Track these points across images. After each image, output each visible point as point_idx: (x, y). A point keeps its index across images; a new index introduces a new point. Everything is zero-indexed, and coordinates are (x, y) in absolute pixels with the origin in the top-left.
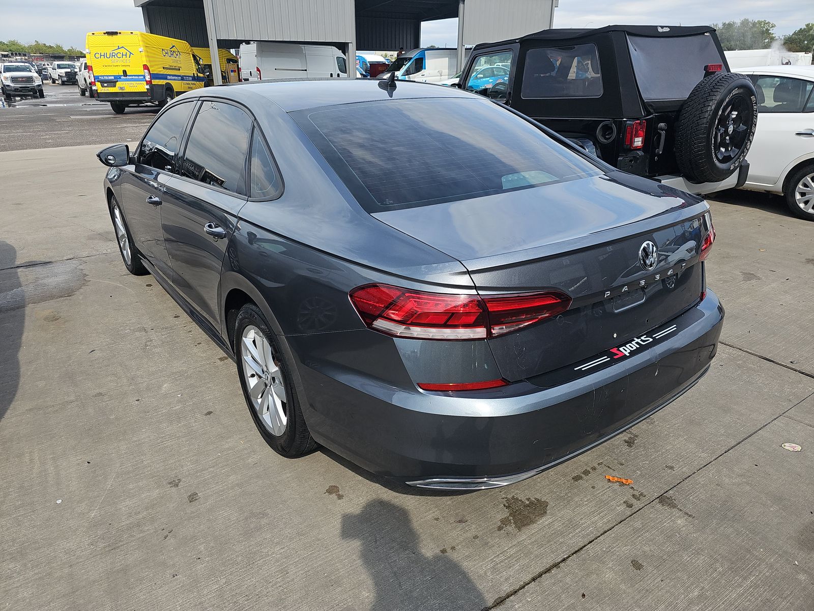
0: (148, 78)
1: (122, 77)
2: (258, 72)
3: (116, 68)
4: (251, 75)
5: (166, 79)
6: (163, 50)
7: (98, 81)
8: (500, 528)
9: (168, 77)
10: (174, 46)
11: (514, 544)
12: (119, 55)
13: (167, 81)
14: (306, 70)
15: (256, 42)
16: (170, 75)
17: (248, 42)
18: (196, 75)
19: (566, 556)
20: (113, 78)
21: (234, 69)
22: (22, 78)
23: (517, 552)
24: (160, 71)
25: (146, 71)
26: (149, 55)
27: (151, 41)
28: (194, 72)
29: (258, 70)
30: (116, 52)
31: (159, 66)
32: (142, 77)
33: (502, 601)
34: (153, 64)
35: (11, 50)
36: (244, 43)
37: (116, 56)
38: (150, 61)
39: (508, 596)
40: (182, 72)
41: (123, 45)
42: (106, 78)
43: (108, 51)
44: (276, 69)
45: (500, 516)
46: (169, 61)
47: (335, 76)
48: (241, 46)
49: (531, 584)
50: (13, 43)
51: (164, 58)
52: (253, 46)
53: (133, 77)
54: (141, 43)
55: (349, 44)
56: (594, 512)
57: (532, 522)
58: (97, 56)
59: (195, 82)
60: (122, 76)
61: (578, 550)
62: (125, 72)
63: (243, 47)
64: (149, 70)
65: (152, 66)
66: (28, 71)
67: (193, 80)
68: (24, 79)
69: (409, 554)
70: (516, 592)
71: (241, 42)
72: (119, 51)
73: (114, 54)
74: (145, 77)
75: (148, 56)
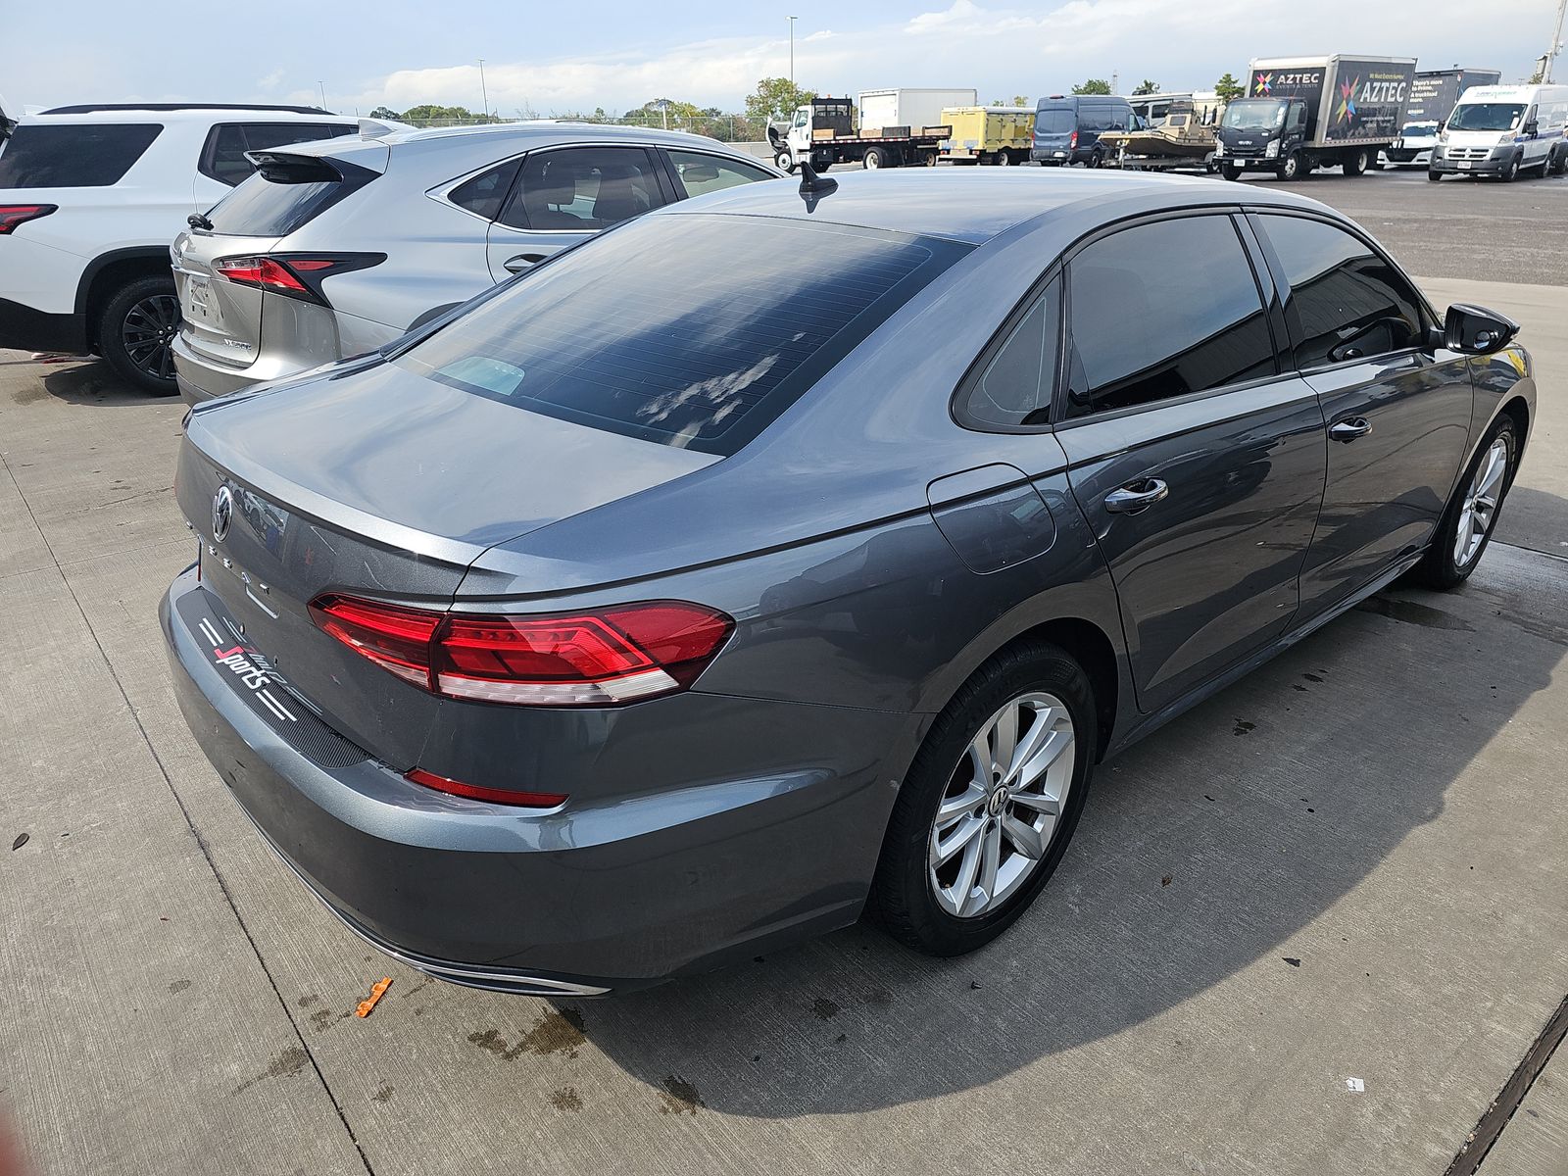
19: (238, 909)
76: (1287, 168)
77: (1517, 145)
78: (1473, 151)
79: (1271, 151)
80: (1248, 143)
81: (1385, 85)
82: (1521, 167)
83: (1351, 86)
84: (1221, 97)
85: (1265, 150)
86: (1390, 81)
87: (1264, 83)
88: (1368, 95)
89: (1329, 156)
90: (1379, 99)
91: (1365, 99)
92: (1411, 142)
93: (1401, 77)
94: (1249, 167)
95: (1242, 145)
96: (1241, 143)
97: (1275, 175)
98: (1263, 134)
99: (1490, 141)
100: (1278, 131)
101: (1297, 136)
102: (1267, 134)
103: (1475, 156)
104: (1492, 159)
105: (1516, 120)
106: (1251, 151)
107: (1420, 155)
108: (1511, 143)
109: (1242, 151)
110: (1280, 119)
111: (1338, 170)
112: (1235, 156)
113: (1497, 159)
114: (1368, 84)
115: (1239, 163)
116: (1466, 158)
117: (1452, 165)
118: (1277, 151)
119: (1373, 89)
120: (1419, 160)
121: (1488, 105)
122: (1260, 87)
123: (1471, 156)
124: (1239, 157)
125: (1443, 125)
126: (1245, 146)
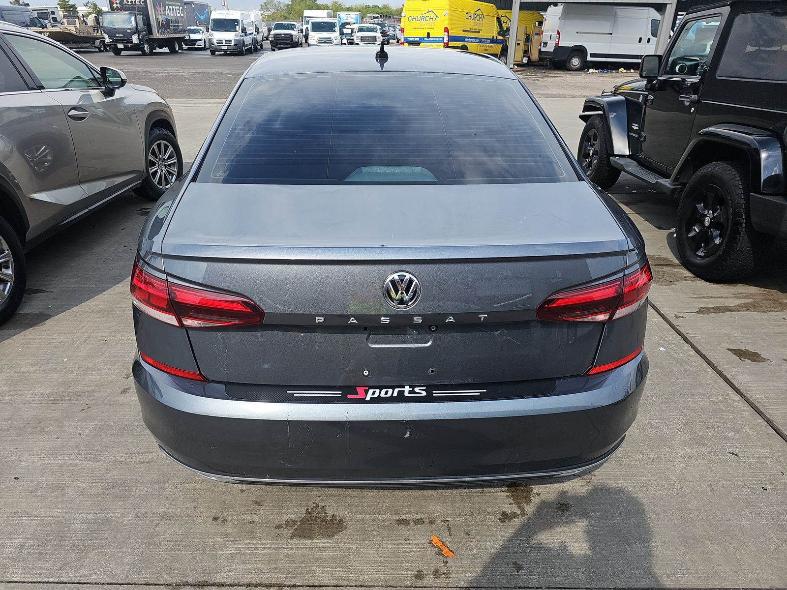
0: (446, 40)
1: (426, 39)
2: (558, 36)
3: (422, 31)
4: (551, 39)
5: (464, 41)
6: (467, 13)
7: (406, 42)
8: (279, 527)
9: (466, 39)
10: (480, 9)
11: (273, 546)
12: (428, 19)
13: (464, 43)
14: (611, 34)
15: (563, 4)
16: (468, 38)
17: (556, 4)
18: (495, 38)
19: (299, 584)
20: (418, 39)
21: (539, 32)
22: (368, 37)
23: (265, 554)
24: (459, 34)
25: (446, 33)
26: (453, 18)
27: (456, 4)
28: (494, 35)
29: (559, 33)
30: (425, 15)
31: (460, 29)
32: (442, 39)
33: (204, 585)
34: (453, 26)
35: (382, 13)
36: (552, 6)
37: (424, 20)
38: (451, 24)
39: (213, 585)
40: (481, 35)
41: (431, 9)
42: (413, 39)
43: (419, 14)
44: (577, 32)
45: (291, 517)
46: (471, 24)
47: (644, 40)
48: (549, 8)
49: (241, 587)
50: (386, 7)
51: (466, 20)
52: (560, 8)
53: (434, 39)
54: (447, 7)
55: (668, 5)
56: (375, 562)
57: (311, 537)
58: (411, 19)
59: (492, 45)
60: (425, 37)
61: (316, 586)
62: (428, 34)
63: (551, 9)
64: (448, 33)
65: (451, 29)
66: (374, 32)
67: (490, 43)
68: (369, 39)
69: (191, 506)
70: (223, 585)
71: (549, 4)
72: (428, 14)
73: (423, 18)
74: (443, 38)
75: (451, 20)
76: (145, 49)
77: (242, 38)
78: (225, 41)
79: (135, 39)
80: (121, 35)
81: (174, 7)
82: (246, 48)
83: (160, 7)
84: (63, 10)
85: (132, 39)
86: (176, 6)
87: (116, 3)
88: (169, 12)
89: (162, 43)
90: (174, 15)
91: (168, 14)
92: (193, 37)
93: (179, 4)
94: (126, 48)
95: (118, 37)
96: (117, 35)
97: (141, 52)
98: (128, 31)
99: (230, 36)
100: (134, 29)
101: (145, 32)
102: (130, 31)
103: (227, 43)
104: (235, 45)
105: (237, 27)
106: (125, 40)
107: (198, 43)
108: (240, 37)
109: (120, 40)
110: (133, 23)
111: (166, 50)
112: (116, 42)
113: (237, 45)
114: (167, 7)
115: (120, 46)
116: (224, 44)
117: (219, 47)
118: (138, 40)
119: (170, 9)
120: (198, 45)
121: (224, 19)
122: (115, 5)
123: (225, 43)
124: (119, 43)
125: (209, 28)
126: (120, 37)
